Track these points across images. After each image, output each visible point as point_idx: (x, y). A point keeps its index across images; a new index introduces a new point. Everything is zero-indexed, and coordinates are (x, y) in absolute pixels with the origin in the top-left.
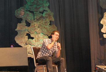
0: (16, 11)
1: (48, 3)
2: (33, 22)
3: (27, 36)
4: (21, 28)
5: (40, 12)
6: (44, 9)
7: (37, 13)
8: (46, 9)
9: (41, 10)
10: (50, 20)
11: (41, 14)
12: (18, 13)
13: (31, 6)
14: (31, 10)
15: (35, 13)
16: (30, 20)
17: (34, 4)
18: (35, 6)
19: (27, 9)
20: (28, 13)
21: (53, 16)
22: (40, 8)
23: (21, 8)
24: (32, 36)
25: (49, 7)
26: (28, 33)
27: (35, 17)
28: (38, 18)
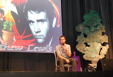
0: (76, 27)
1: (100, 19)
2: (89, 34)
3: (85, 45)
4: (80, 39)
5: (94, 26)
6: (97, 24)
7: (92, 27)
8: (99, 24)
9: (95, 24)
10: (102, 32)
11: (95, 28)
12: (78, 28)
13: (87, 22)
14: (88, 26)
15: (90, 27)
16: (87, 32)
17: (90, 21)
18: (90, 22)
19: (84, 25)
20: (86, 27)
21: (105, 28)
22: (94, 23)
23: (80, 25)
24: (89, 44)
25: (101, 22)
26: (86, 42)
27: (91, 30)
28: (93, 31)
